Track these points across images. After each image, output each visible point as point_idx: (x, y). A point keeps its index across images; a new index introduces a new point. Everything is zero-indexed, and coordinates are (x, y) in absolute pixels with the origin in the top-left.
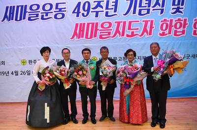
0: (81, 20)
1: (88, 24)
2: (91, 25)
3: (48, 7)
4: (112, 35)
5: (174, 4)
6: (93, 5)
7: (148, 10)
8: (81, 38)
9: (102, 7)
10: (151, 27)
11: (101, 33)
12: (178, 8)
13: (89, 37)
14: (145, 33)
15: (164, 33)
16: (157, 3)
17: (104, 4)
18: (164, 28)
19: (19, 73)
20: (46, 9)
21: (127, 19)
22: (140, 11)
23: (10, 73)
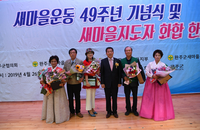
0: (89, 24)
1: (95, 28)
2: (97, 29)
3: (57, 13)
4: (116, 38)
5: (171, 11)
6: (99, 11)
7: (149, 16)
8: (88, 41)
9: (107, 13)
10: (152, 31)
11: (106, 36)
12: (176, 14)
13: (96, 40)
14: (147, 36)
15: (163, 36)
16: (157, 9)
17: (109, 10)
18: (163, 32)
19: (31, 74)
20: (55, 14)
21: (131, 24)
22: (142, 16)
23: (22, 74)
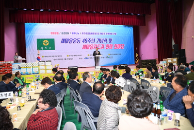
1: (87, 45)
5: (109, 40)
6: (88, 40)
9: (91, 40)
10: (104, 46)
14: (102, 48)
15: (107, 48)
16: (105, 40)
19: (66, 59)
20: (74, 40)
21: (97, 44)
22: (101, 42)
23: (63, 59)
